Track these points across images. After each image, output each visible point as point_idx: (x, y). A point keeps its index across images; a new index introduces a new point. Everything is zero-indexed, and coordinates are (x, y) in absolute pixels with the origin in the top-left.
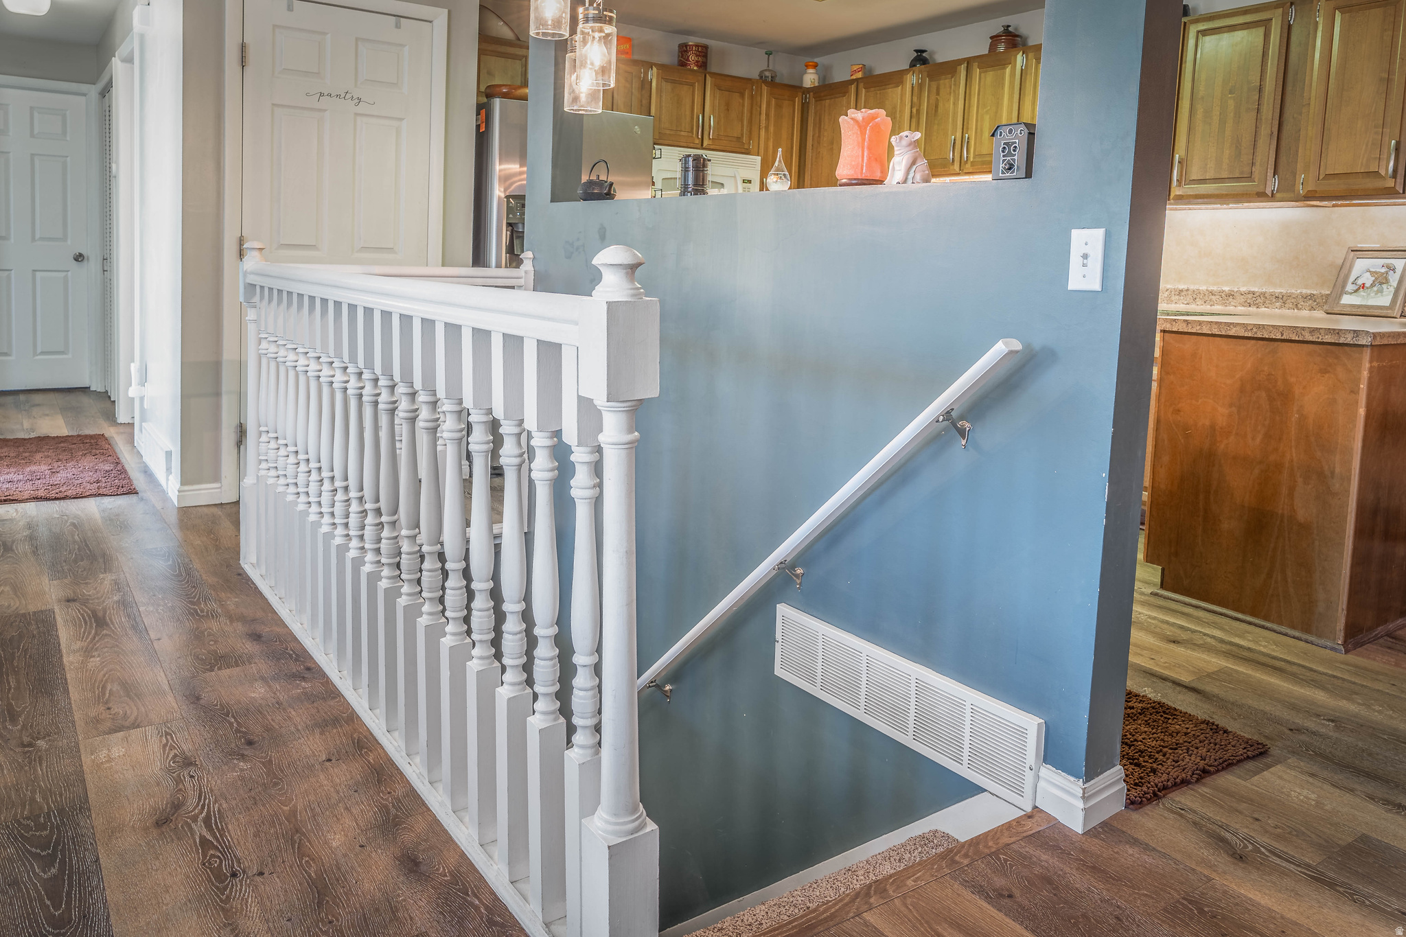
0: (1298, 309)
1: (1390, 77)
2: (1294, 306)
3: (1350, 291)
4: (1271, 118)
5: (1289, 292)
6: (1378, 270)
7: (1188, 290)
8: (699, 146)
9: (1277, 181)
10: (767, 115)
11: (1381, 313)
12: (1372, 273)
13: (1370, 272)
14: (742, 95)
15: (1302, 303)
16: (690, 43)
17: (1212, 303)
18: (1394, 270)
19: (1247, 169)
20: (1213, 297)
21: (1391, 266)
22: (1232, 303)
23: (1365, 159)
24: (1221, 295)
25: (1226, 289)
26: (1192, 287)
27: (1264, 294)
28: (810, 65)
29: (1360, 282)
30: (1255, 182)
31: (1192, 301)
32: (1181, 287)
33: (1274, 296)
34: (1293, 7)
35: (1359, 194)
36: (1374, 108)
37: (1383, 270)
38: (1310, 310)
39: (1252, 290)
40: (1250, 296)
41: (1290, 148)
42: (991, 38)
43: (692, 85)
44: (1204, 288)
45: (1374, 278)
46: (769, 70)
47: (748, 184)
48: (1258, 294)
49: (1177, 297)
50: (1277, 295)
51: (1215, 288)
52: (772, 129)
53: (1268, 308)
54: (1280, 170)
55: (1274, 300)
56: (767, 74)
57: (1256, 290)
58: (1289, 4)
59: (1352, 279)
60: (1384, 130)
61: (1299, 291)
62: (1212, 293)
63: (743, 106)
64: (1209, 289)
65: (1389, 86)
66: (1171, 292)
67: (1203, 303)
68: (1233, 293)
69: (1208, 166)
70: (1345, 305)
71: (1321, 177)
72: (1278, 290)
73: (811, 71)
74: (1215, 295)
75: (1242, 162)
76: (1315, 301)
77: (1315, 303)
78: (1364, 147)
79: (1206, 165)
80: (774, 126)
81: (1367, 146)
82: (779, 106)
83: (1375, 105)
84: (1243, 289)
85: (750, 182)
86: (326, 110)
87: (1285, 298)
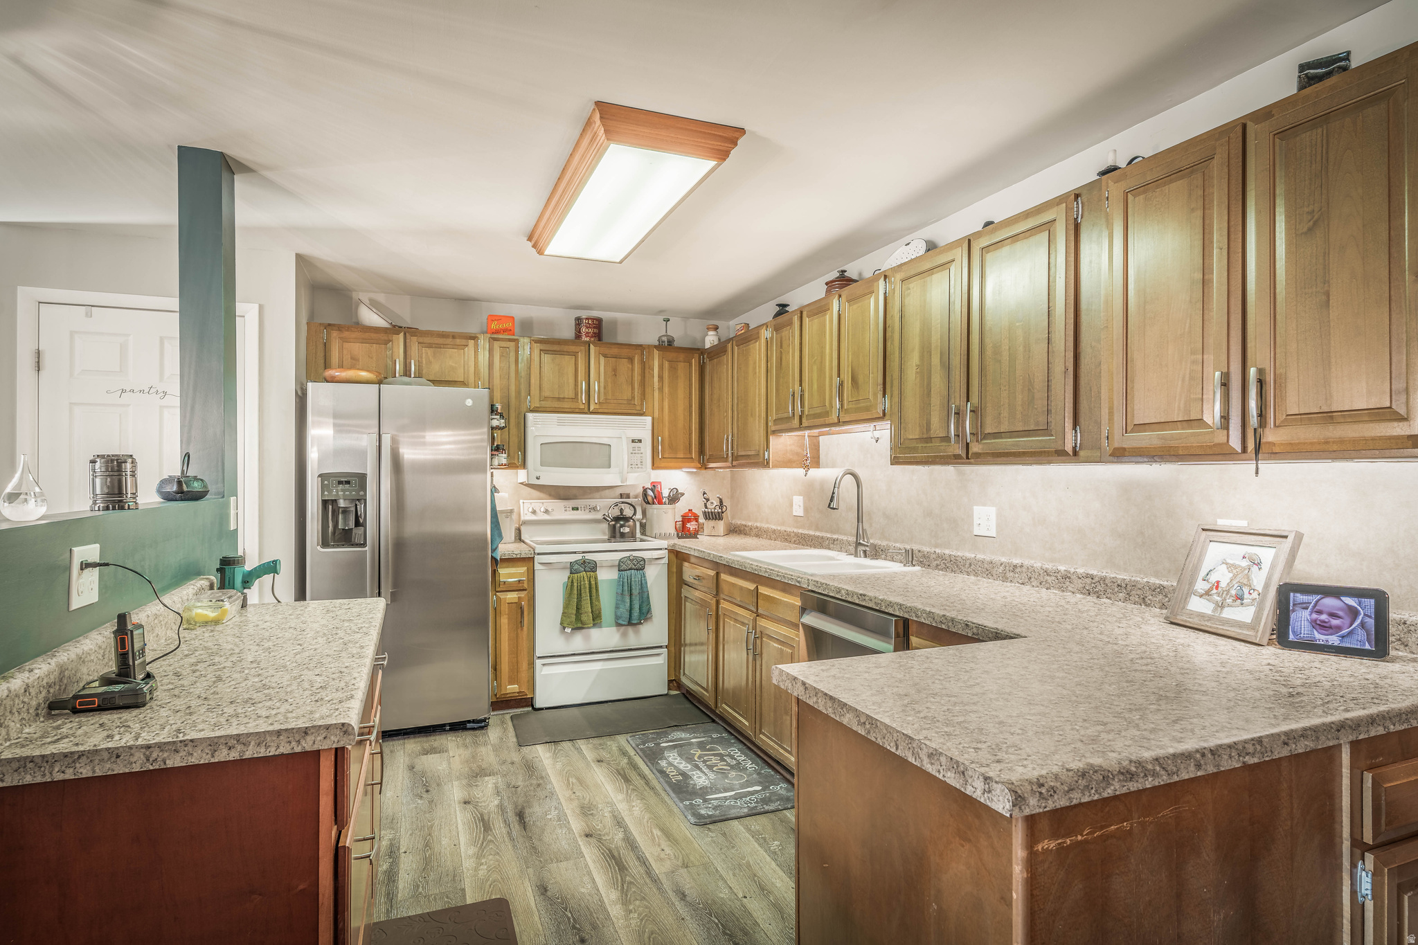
0: (1146, 605)
1: (1206, 277)
2: (1141, 601)
3: (1200, 591)
4: (1063, 349)
5: (1133, 579)
6: (1237, 563)
7: (1021, 566)
8: (586, 410)
9: (1079, 434)
10: (661, 377)
11: (1240, 634)
12: (1231, 567)
13: (1227, 564)
14: (631, 360)
15: (1150, 597)
16: (584, 317)
17: (1047, 585)
18: (1259, 564)
19: (1043, 419)
20: (1048, 578)
21: (1254, 557)
22: (1069, 588)
23: (1182, 402)
24: (1056, 577)
25: (1062, 568)
26: (1027, 562)
27: (1103, 579)
28: (711, 328)
29: (1213, 578)
30: (1052, 435)
31: (1027, 580)
32: (1016, 561)
33: (1116, 584)
34: (1079, 198)
35: (1181, 453)
36: (1187, 325)
37: (1245, 563)
38: (1161, 608)
39: (1091, 572)
40: (1088, 581)
41: (1090, 388)
42: (827, 284)
43: (575, 354)
44: (1038, 565)
45: (1231, 575)
46: (667, 336)
47: (639, 444)
48: (1096, 579)
49: (1012, 574)
50: (1119, 582)
51: (1049, 566)
52: (666, 389)
53: (1110, 598)
54: (1082, 420)
55: (1116, 589)
56: (665, 339)
57: (1095, 573)
58: (1073, 196)
59: (1202, 574)
60: (1205, 357)
61: (1145, 580)
62: (1047, 572)
63: (633, 370)
64: (1044, 567)
65: (1206, 291)
66: (1005, 567)
67: (1038, 584)
68: (1069, 575)
69: (1002, 415)
70: (1191, 614)
71: (1129, 429)
72: (1122, 576)
73: (711, 333)
74: (1050, 576)
75: (1036, 409)
76: (1166, 596)
77: (1167, 599)
78: (1180, 383)
79: (1000, 414)
80: (669, 386)
81: (1183, 381)
82: (673, 369)
83: (1188, 321)
84: (1081, 571)
85: (640, 441)
86: (129, 405)
87: (1129, 588)
